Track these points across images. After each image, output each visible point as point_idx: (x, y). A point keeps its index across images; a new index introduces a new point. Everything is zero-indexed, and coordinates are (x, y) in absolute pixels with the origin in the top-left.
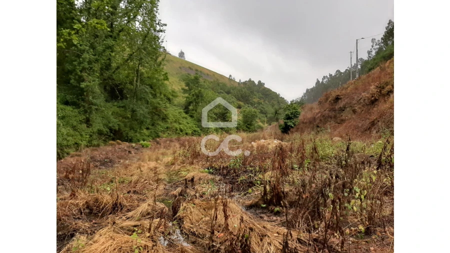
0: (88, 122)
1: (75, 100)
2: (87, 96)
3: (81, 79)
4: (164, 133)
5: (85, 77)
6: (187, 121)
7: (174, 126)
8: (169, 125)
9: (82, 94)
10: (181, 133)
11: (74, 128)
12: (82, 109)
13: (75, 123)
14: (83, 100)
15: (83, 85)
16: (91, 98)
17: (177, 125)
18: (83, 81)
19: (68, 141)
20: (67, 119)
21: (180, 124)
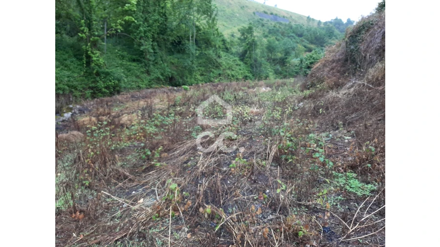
0: (148, 72)
1: (139, 58)
2: (146, 55)
3: (140, 45)
4: (216, 79)
5: (143, 43)
6: (240, 67)
7: (226, 73)
8: (221, 72)
9: (142, 54)
10: (232, 78)
11: (137, 77)
12: (143, 64)
13: (139, 74)
14: (144, 58)
15: (142, 48)
16: (148, 56)
17: (229, 72)
18: (142, 45)
19: (132, 85)
20: (132, 71)
21: (233, 70)
